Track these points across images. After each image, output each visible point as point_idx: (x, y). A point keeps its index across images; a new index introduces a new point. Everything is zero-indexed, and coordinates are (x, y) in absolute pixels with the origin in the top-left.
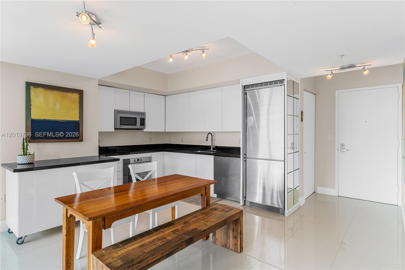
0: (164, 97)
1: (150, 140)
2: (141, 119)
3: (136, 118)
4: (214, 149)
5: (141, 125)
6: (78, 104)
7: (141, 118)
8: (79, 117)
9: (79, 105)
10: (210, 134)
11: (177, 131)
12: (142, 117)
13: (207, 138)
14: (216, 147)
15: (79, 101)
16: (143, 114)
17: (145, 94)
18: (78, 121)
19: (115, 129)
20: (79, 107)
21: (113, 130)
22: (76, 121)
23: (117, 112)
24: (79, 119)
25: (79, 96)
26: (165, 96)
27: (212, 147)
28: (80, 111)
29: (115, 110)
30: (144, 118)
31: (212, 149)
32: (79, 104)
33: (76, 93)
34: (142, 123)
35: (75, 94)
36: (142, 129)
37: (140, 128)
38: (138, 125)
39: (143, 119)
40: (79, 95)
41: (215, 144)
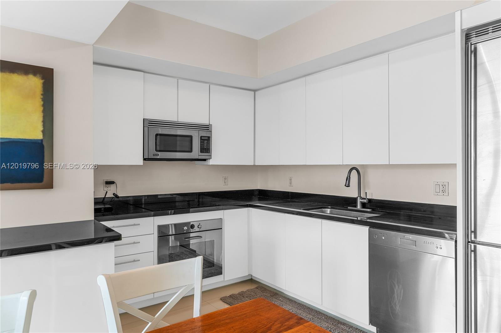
0: (253, 92)
1: (225, 182)
2: (203, 138)
3: (191, 137)
4: (364, 205)
5: (201, 152)
6: (41, 100)
7: (201, 137)
8: (43, 132)
9: (42, 103)
10: (354, 172)
11: (278, 164)
12: (204, 134)
13: (348, 179)
14: (370, 201)
15: (42, 95)
16: (207, 128)
17: (211, 85)
18: (40, 142)
19: (145, 159)
20: (42, 109)
21: (140, 162)
22: (34, 140)
23: (149, 124)
24: (44, 136)
25: (42, 81)
26: (255, 91)
27: (359, 200)
28: (44, 117)
29: (144, 119)
30: (209, 137)
31: (359, 207)
32: (43, 100)
33: (35, 74)
34: (205, 147)
35: (31, 76)
36: (205, 160)
37: (200, 157)
38: (196, 152)
39: (206, 138)
40: (42, 79)
41: (366, 193)
